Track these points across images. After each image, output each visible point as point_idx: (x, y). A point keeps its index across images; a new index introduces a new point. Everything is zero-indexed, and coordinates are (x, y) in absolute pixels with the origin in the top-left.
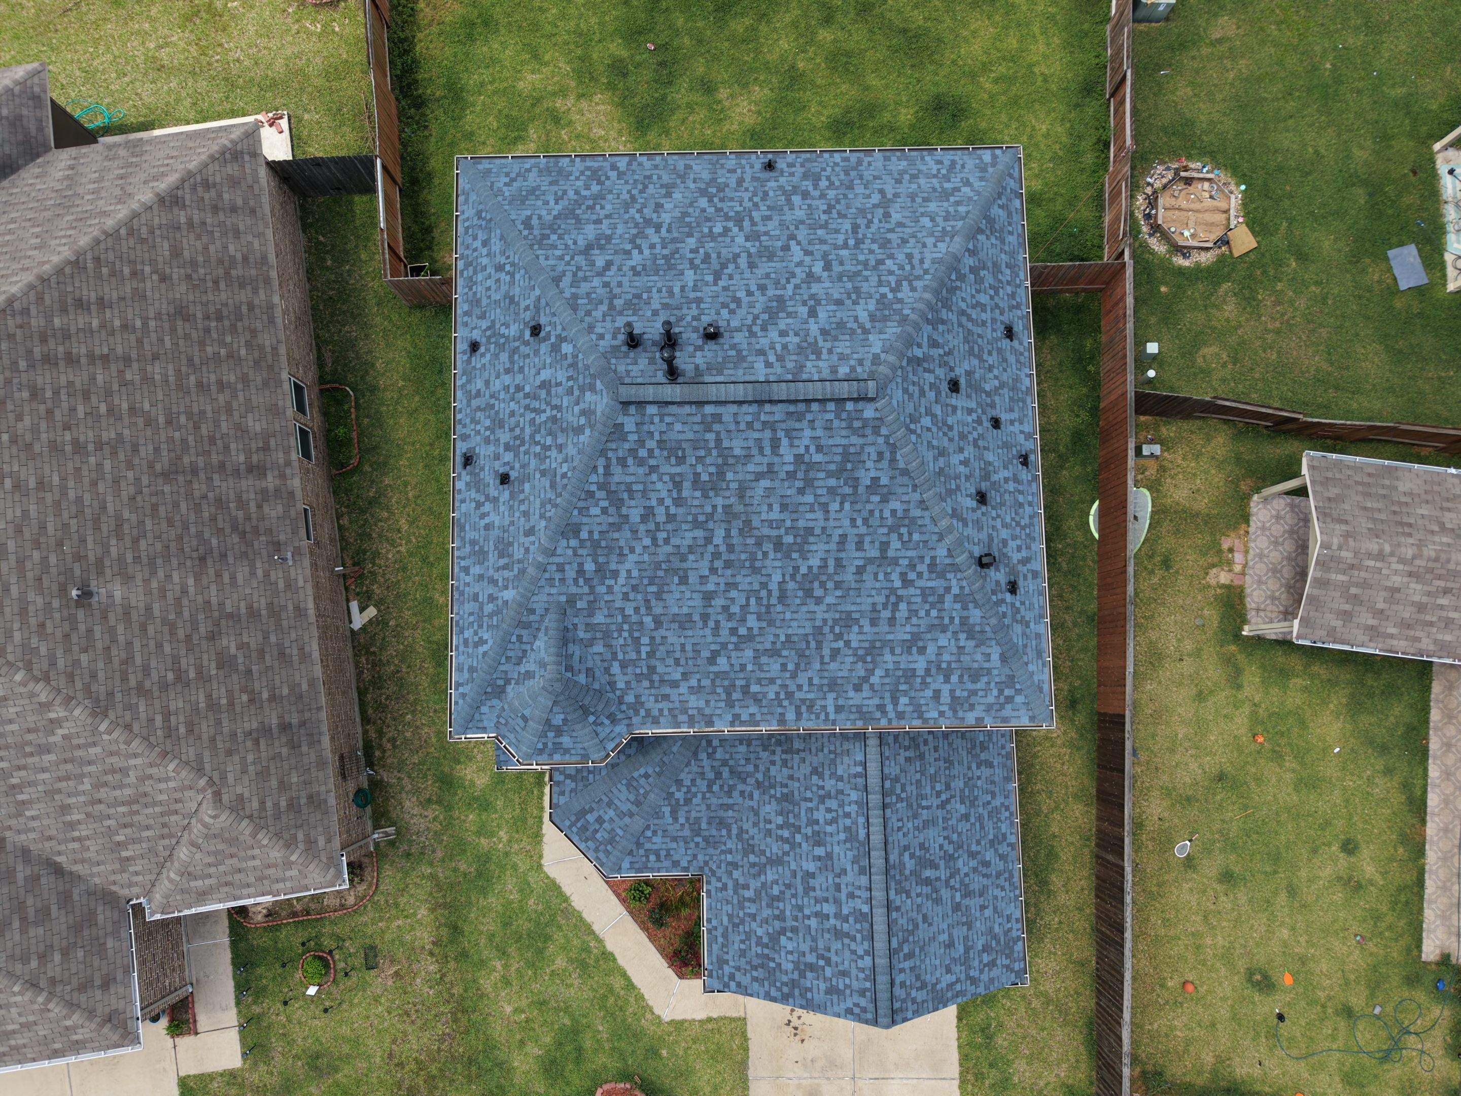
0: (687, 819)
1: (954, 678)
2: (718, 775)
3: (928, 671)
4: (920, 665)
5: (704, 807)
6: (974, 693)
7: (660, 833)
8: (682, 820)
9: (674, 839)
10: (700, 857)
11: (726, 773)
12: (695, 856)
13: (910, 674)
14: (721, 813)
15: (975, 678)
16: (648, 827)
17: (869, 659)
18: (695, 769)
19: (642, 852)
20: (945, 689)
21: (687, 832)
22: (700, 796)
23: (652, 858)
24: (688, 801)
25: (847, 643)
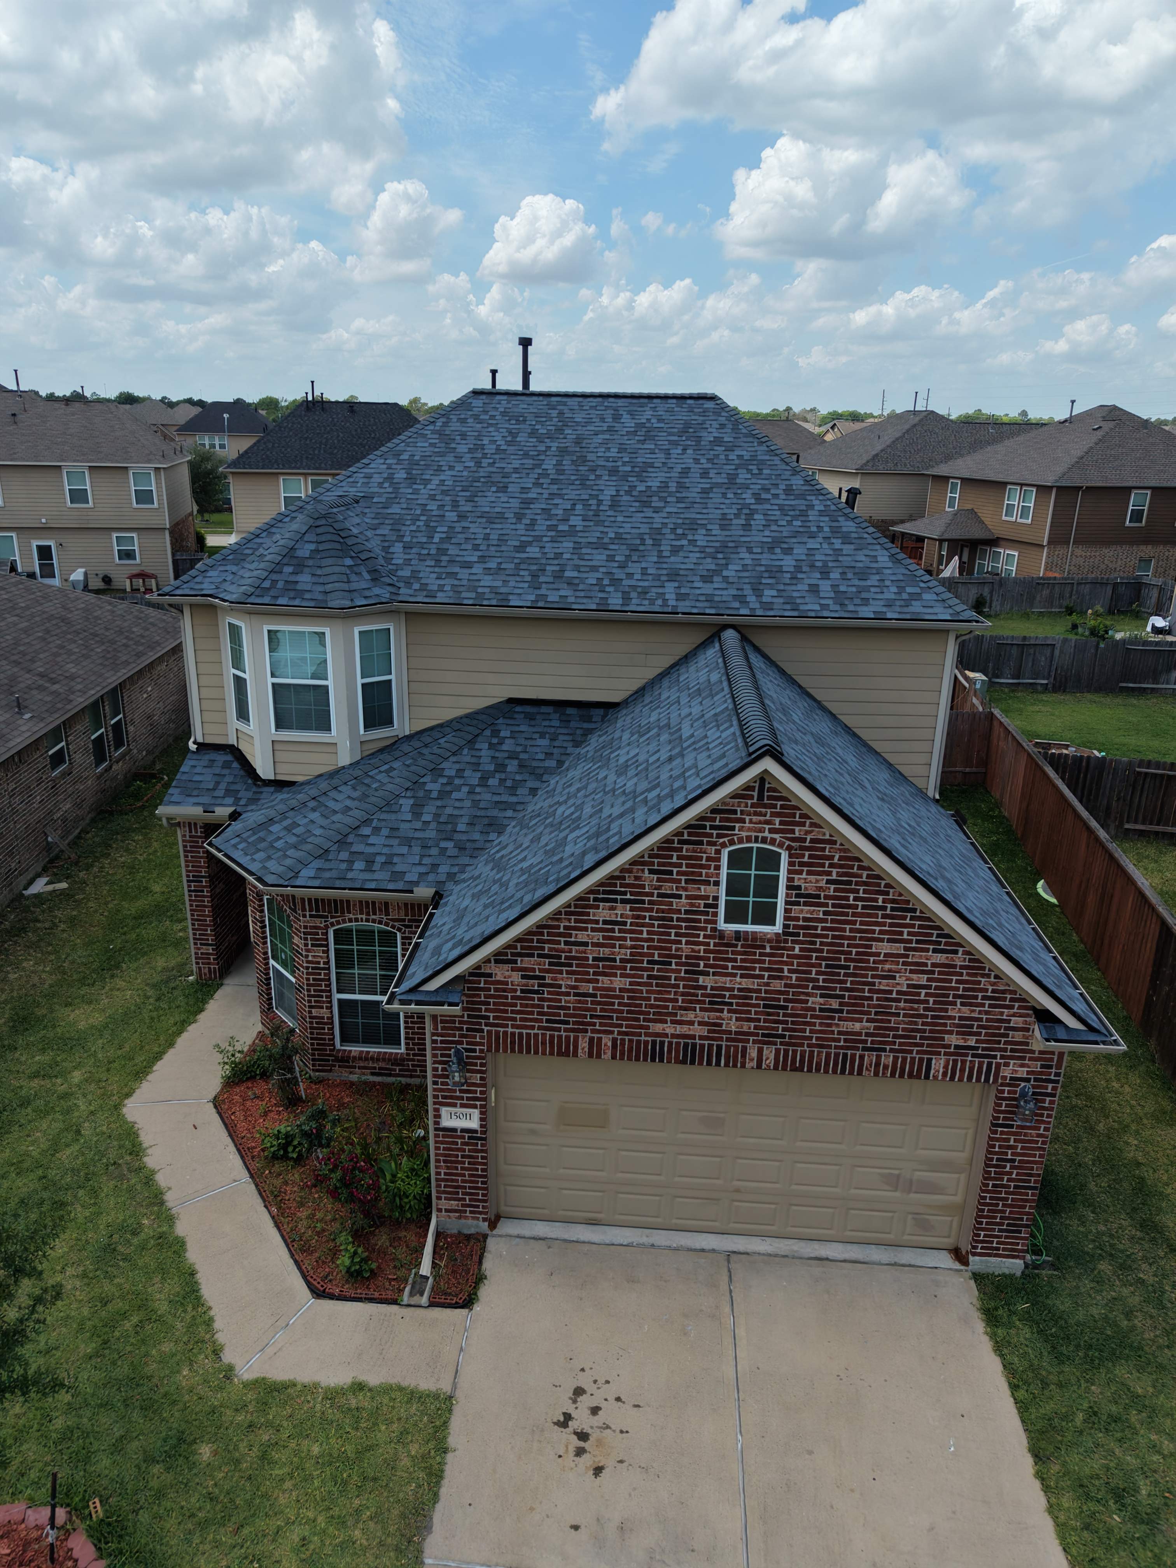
0: (437, 816)
1: (835, 575)
2: (501, 767)
3: (798, 569)
4: (788, 563)
5: (468, 803)
6: (867, 589)
7: (385, 832)
8: (426, 817)
9: (407, 842)
10: (443, 869)
11: (512, 766)
12: (435, 866)
13: (775, 572)
14: (495, 813)
15: (863, 574)
16: (366, 822)
17: (720, 556)
18: (466, 756)
19: (344, 855)
20: (825, 587)
21: (431, 834)
22: (465, 789)
23: (359, 865)
24: (443, 794)
25: (693, 542)
